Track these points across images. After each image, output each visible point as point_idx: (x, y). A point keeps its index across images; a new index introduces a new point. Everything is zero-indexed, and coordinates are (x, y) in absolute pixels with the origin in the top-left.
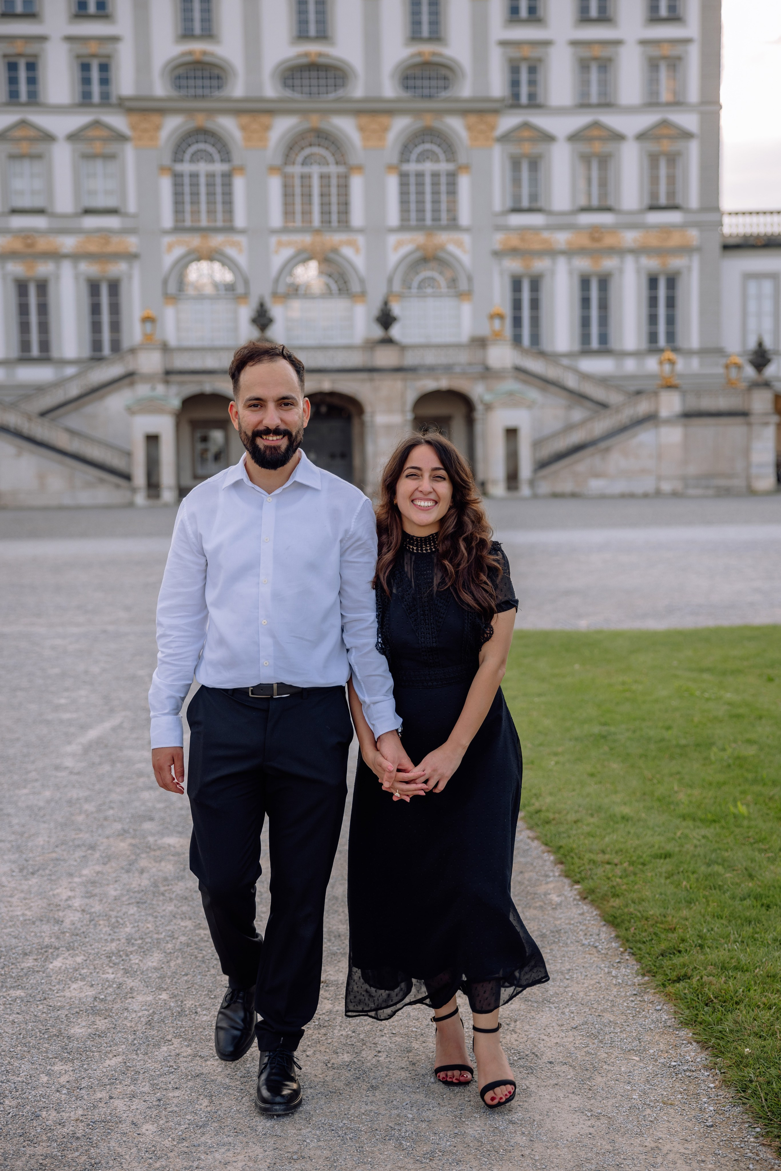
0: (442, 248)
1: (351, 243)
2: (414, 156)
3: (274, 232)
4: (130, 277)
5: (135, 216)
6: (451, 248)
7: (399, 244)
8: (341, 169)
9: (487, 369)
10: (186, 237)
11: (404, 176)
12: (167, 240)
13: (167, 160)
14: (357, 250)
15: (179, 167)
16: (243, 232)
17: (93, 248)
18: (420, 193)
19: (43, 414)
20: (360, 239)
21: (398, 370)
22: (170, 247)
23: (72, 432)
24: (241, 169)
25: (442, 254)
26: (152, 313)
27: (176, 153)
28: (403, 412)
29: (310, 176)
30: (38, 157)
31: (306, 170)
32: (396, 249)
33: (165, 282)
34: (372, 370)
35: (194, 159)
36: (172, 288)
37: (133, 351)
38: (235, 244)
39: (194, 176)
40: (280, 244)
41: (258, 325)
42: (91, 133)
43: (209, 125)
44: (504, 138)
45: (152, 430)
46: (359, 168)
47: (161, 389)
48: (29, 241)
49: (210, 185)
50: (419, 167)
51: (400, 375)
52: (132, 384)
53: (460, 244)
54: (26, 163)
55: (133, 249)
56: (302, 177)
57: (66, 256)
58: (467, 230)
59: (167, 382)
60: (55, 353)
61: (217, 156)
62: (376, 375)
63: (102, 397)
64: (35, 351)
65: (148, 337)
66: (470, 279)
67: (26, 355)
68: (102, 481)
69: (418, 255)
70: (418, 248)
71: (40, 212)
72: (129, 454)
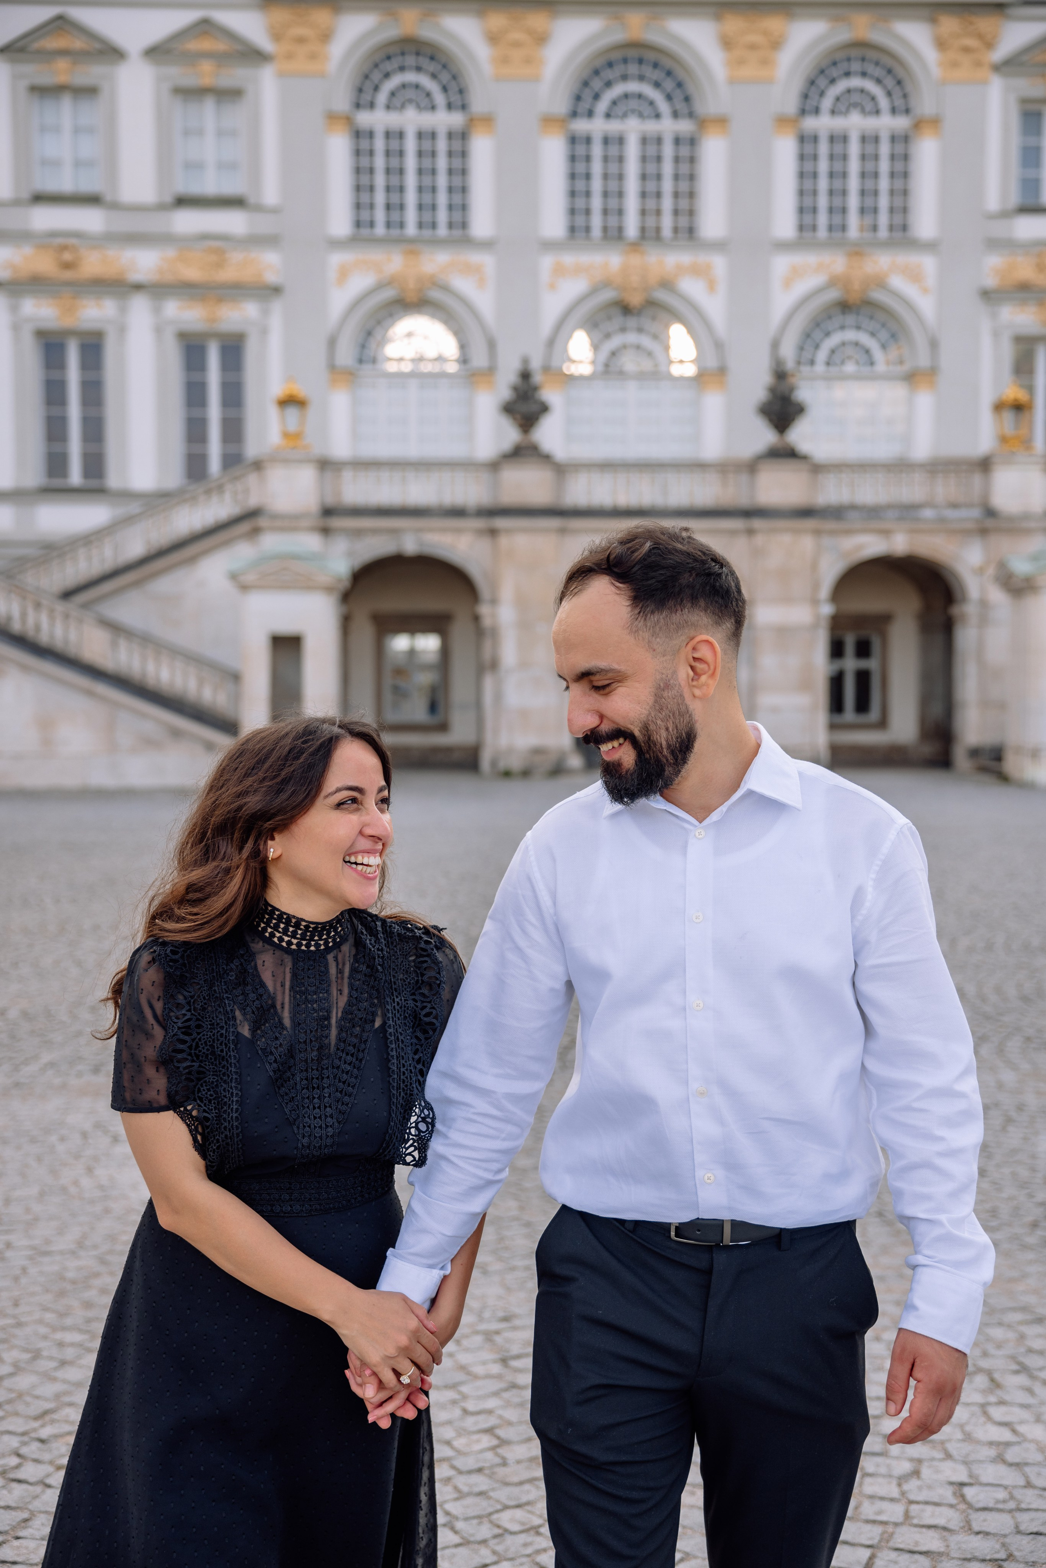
0: (881, 283)
1: (700, 272)
2: (827, 103)
3: (549, 246)
4: (264, 331)
5: (274, 211)
6: (897, 282)
7: (795, 273)
8: (685, 126)
9: (990, 513)
10: (376, 255)
11: (806, 140)
12: (337, 259)
13: (342, 102)
14: (712, 286)
15: (365, 119)
16: (487, 245)
17: (192, 273)
18: (838, 175)
19: (67, 595)
20: (719, 263)
21: (806, 513)
22: (344, 274)
23: (116, 629)
24: (488, 120)
25: (878, 296)
26: (300, 390)
27: (360, 90)
28: (815, 602)
29: (621, 140)
30: (89, 92)
31: (614, 127)
32: (788, 283)
33: (332, 343)
34: (750, 513)
35: (394, 103)
36: (345, 355)
37: (258, 465)
38: (469, 270)
39: (395, 135)
40: (559, 271)
41: (515, 419)
42: (193, 45)
43: (427, 33)
44: (1009, 66)
45: (286, 627)
46: (722, 121)
47: (311, 542)
48: (67, 256)
49: (425, 154)
50: (838, 123)
51: (810, 523)
52: (256, 532)
53: (916, 276)
54: (66, 103)
55: (271, 278)
56: (606, 141)
57: (138, 287)
58: (930, 247)
59: (326, 531)
60: (113, 481)
61: (439, 98)
62: (757, 523)
63: (192, 560)
64: (75, 476)
65: (292, 437)
66: (934, 344)
67: (57, 482)
68: (176, 734)
69: (833, 295)
70: (832, 282)
71: (92, 200)
72: (236, 677)
